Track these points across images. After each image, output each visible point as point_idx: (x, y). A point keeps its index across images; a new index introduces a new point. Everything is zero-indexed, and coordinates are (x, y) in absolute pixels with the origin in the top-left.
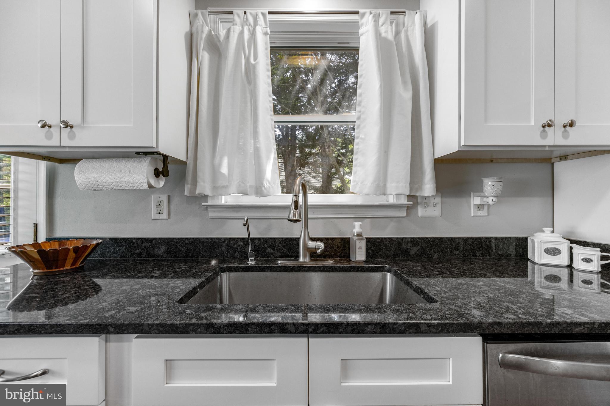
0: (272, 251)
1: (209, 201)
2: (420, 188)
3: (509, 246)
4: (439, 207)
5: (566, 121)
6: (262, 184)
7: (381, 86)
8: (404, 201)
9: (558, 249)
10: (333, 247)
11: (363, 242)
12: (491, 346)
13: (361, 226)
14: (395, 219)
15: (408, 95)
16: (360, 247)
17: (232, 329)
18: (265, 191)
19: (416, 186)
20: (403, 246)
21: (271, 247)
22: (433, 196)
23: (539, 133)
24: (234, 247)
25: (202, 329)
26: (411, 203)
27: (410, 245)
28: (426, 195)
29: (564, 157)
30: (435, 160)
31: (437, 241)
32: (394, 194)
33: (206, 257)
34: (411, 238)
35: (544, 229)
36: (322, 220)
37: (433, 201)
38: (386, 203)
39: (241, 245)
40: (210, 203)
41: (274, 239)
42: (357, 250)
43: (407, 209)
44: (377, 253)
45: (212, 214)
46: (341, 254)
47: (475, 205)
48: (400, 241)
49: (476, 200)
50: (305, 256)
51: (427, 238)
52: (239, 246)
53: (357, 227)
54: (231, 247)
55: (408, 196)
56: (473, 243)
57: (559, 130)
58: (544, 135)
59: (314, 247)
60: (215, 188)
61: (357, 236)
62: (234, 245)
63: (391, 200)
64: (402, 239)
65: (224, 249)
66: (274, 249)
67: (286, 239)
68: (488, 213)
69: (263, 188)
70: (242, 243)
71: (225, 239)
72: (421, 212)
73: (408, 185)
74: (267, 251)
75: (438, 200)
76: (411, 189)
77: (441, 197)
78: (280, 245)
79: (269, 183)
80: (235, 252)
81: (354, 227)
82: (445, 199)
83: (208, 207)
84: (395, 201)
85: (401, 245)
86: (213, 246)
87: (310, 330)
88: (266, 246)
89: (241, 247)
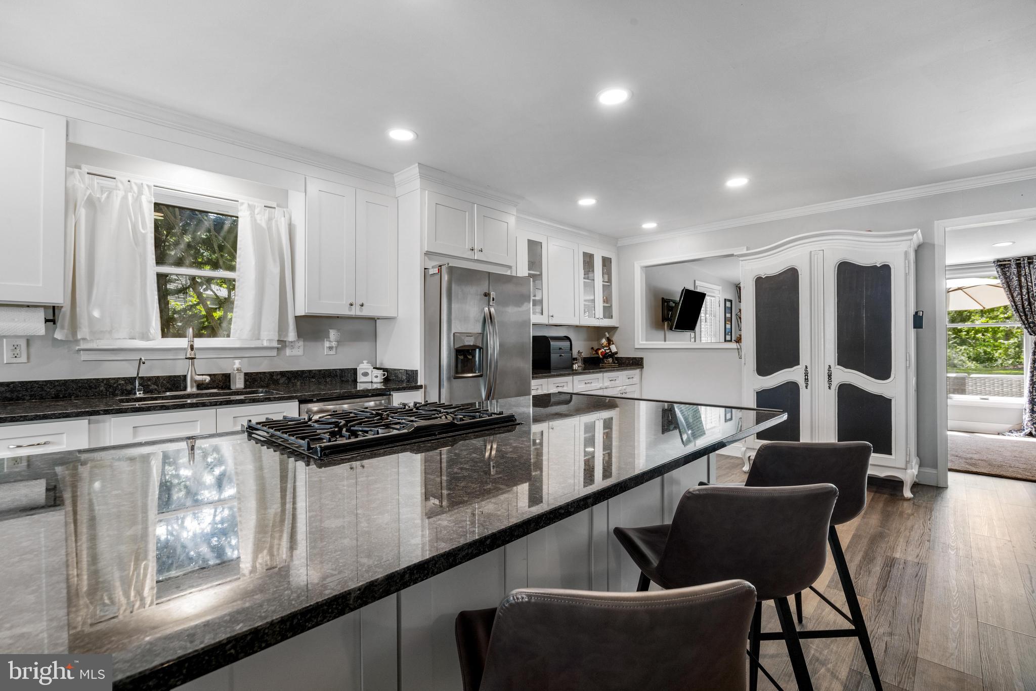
0: (156, 387)
1: (81, 345)
2: (287, 335)
3: (348, 374)
4: (301, 350)
5: (361, 303)
6: (149, 331)
7: (256, 263)
8: (275, 344)
9: (367, 373)
10: (215, 381)
11: (242, 376)
12: (302, 406)
13: (240, 363)
14: (268, 358)
15: (276, 271)
16: (240, 379)
17: (176, 407)
18: (151, 336)
19: (285, 333)
20: (274, 377)
21: (155, 383)
22: (294, 341)
23: (348, 308)
24: (115, 385)
25: (159, 408)
26: (280, 346)
27: (279, 377)
28: (290, 340)
29: (378, 319)
30: (295, 316)
31: (299, 373)
32: (266, 339)
33: (81, 397)
34: (281, 372)
35: (364, 361)
36: (206, 360)
37: (297, 344)
38: (261, 346)
39: (122, 384)
40: (83, 346)
41: (158, 377)
42: (237, 380)
43: (278, 351)
44: (253, 383)
45: (84, 356)
46: (222, 386)
47: (327, 347)
48: (271, 374)
49: (327, 344)
50: (192, 387)
51: (292, 371)
52: (120, 384)
53: (237, 364)
54: (111, 386)
55: (278, 341)
56: (324, 373)
57: (358, 307)
58: (350, 310)
59: (201, 379)
60: (92, 333)
61: (237, 370)
62: (115, 383)
63: (265, 344)
64: (273, 372)
65: (102, 388)
66: (158, 386)
67: (170, 377)
68: (336, 352)
69: (149, 334)
70: (123, 382)
71: (103, 379)
72: (288, 352)
73: (277, 334)
74: (151, 388)
75: (301, 343)
76: (280, 335)
77: (304, 341)
78: (164, 382)
79: (154, 330)
80: (116, 390)
81: (234, 364)
82: (307, 343)
83: (79, 350)
84: (268, 345)
85: (273, 376)
86: (89, 386)
87: (218, 404)
88: (149, 383)
89: (122, 385)
